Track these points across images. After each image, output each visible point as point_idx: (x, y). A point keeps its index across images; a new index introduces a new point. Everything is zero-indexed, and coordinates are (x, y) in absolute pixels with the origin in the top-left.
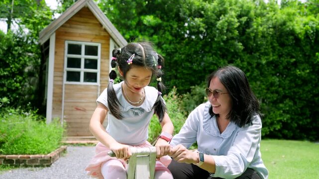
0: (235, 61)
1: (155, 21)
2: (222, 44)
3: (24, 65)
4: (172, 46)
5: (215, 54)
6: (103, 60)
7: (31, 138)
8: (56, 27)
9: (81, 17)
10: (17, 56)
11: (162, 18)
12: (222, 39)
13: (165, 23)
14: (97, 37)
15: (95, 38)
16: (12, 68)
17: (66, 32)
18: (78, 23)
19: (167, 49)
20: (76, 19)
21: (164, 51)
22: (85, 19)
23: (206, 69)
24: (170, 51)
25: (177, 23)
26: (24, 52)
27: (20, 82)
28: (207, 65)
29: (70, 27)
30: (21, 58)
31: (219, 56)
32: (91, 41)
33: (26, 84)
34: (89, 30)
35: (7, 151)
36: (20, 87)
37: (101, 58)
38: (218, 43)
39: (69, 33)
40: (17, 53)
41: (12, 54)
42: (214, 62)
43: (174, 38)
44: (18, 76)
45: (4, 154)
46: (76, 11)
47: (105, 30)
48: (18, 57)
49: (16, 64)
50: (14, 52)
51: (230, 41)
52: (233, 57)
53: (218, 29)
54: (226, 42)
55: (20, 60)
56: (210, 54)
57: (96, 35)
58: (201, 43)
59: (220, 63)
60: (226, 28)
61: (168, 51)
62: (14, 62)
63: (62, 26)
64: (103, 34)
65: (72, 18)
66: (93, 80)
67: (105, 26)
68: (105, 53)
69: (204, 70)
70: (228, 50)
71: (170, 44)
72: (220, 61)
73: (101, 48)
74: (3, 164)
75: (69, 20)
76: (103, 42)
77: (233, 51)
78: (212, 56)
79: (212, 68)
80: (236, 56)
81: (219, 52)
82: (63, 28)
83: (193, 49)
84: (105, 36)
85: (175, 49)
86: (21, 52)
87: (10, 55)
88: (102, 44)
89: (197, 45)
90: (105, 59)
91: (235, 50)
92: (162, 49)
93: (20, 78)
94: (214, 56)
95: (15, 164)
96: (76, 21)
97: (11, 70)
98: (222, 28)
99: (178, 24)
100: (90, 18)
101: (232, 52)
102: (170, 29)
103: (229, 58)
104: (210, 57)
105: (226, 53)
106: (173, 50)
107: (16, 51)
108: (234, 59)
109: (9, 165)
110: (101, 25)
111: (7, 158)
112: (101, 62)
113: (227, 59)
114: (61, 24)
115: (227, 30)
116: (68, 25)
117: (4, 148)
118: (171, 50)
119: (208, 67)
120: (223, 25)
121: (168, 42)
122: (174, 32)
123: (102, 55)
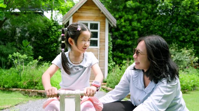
0: (195, 29)
1: (134, 4)
2: (185, 17)
3: (58, 37)
4: (148, 20)
5: (180, 25)
6: (101, 32)
8: (72, 13)
9: (87, 6)
10: (54, 31)
11: (140, 3)
12: (186, 14)
13: (142, 6)
14: (97, 18)
15: (96, 19)
16: (51, 39)
17: (79, 16)
18: (86, 10)
19: (144, 23)
20: (84, 7)
22: (90, 7)
23: (173, 35)
24: (147, 24)
25: (151, 5)
26: (58, 29)
27: (56, 47)
28: (174, 32)
29: (81, 13)
30: (56, 33)
31: (183, 26)
32: (94, 21)
33: (59, 48)
34: (93, 13)
36: (56, 50)
37: (100, 31)
38: (183, 17)
39: (81, 16)
40: (54, 30)
41: (51, 30)
42: (180, 30)
43: (149, 15)
44: (55, 43)
45: (38, 90)
46: (84, 3)
47: (102, 13)
48: (55, 32)
49: (53, 36)
50: (52, 30)
51: (192, 15)
52: (194, 26)
53: (183, 6)
54: (188, 16)
55: (56, 34)
56: (176, 25)
57: (97, 17)
58: (169, 17)
59: (184, 31)
60: (189, 5)
61: (145, 24)
62: (52, 35)
64: (101, 15)
65: (82, 6)
66: (95, 45)
67: (102, 11)
68: (103, 28)
70: (190, 22)
72: (184, 30)
73: (100, 24)
74: (37, 95)
75: (80, 8)
76: (101, 20)
77: (194, 22)
78: (177, 26)
79: (177, 34)
80: (196, 26)
81: (183, 24)
82: (76, 13)
83: (163, 22)
84: (102, 17)
85: (150, 22)
86: (56, 29)
87: (50, 31)
88: (100, 22)
89: (166, 19)
90: (103, 31)
91: (195, 21)
92: (141, 23)
93: (56, 44)
94: (179, 26)
95: (43, 96)
96: (84, 9)
97: (51, 40)
98: (187, 5)
99: (152, 6)
100: (93, 6)
101: (193, 23)
102: (146, 10)
103: (191, 27)
104: (176, 27)
105: (189, 24)
106: (148, 24)
107: (53, 28)
108: (194, 28)
109: (40, 96)
110: (100, 10)
111: (39, 92)
112: (100, 34)
113: (189, 28)
114: (75, 11)
115: (190, 7)
116: (80, 11)
117: (38, 86)
118: (147, 23)
120: (187, 4)
121: (145, 18)
122: (149, 11)
123: (100, 29)
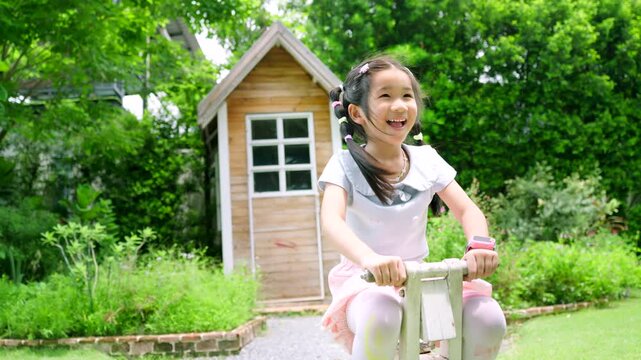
0: (597, 116)
1: (414, 54)
2: (564, 83)
3: (177, 172)
4: (456, 101)
5: (552, 106)
6: (318, 144)
7: (198, 300)
8: (226, 90)
9: (270, 66)
10: (162, 155)
11: (428, 48)
12: (563, 72)
13: (436, 56)
14: (304, 101)
15: (300, 104)
16: (155, 179)
17: (246, 99)
18: (269, 79)
19: (445, 110)
20: (262, 71)
21: (439, 113)
22: (280, 69)
23: (536, 140)
24: (452, 111)
25: (461, 53)
26: (173, 148)
27: (172, 204)
28: (537, 131)
29: (254, 89)
30: (170, 159)
31: (560, 110)
32: (295, 111)
33: (182, 206)
34: (288, 89)
35: (159, 327)
36: (173, 214)
37: (316, 141)
38: (557, 81)
39: (257, 99)
40: (162, 150)
41: (154, 153)
42: (552, 123)
43: (459, 85)
44: (167, 194)
45: (154, 334)
46: (260, 56)
47: (319, 85)
48: (166, 157)
49: (162, 172)
50: (157, 150)
51: (582, 76)
52: (593, 107)
53: (552, 53)
54: (571, 78)
55: (169, 163)
56: (541, 108)
57: (302, 97)
58: (517, 86)
59: (565, 124)
60: (569, 49)
61: (448, 112)
62: (158, 168)
63: (238, 88)
64: (315, 93)
65: (254, 69)
66: (304, 186)
67: (317, 77)
68: (324, 130)
69: (531, 142)
70: (579, 95)
71: (451, 97)
72: (564, 120)
73: (315, 120)
74: (153, 352)
75: (249, 75)
76: (317, 108)
77: (590, 94)
78: (545, 111)
79: (547, 136)
80: (599, 106)
81: (560, 102)
82: (239, 92)
83: (501, 103)
84: (318, 97)
85: (464, 106)
86: (168, 148)
87: (151, 155)
88: (314, 113)
89: (510, 93)
90: (324, 142)
91: (594, 93)
92: (436, 110)
93: (172, 196)
94: (550, 111)
95: (174, 351)
96: (260, 76)
97: (154, 183)
98: (561, 50)
99: (463, 56)
100: (286, 67)
101: (589, 98)
102: (448, 68)
103: (585, 110)
104: (541, 113)
105: (577, 102)
106: (458, 110)
107: (160, 146)
108: (595, 113)
109: (164, 353)
110: (309, 77)
111: (160, 341)
112: (317, 149)
113: (578, 114)
114: (235, 85)
115: (572, 53)
116: (248, 85)
117: (152, 322)
118: (455, 109)
119: (538, 135)
120: (563, 43)
121: (447, 93)
122: (458, 71)
123: (316, 134)
